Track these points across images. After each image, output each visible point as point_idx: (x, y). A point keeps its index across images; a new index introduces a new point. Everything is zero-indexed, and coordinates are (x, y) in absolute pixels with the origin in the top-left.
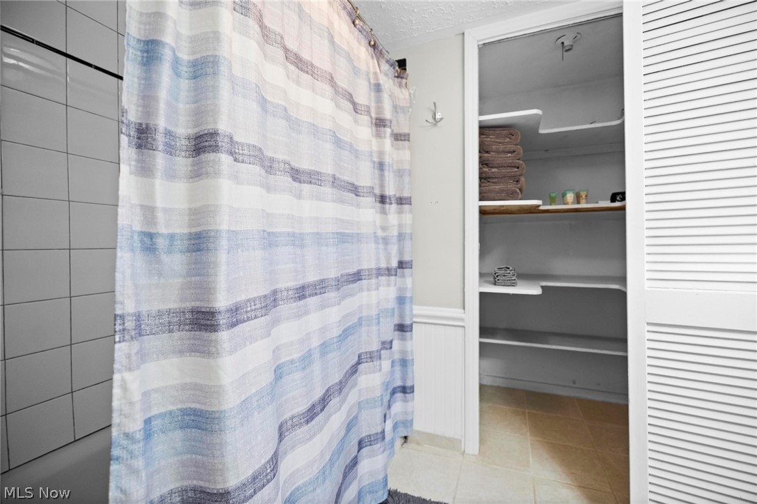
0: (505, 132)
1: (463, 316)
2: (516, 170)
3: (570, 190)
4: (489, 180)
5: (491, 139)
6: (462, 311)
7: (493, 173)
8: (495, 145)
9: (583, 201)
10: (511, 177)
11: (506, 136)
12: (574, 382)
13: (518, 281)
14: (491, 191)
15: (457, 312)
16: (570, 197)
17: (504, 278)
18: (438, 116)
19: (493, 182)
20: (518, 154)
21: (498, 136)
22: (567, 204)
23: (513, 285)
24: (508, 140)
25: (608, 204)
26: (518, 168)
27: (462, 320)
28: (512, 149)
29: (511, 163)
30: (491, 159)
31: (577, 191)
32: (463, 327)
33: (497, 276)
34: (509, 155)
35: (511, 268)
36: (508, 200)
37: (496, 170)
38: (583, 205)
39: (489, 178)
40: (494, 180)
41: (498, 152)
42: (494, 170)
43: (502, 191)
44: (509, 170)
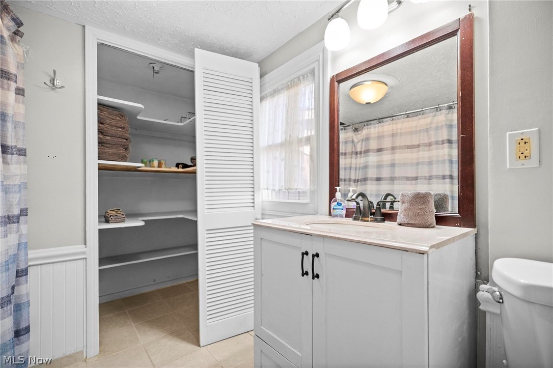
0: (116, 112)
1: (85, 250)
2: (125, 141)
3: (156, 159)
4: (103, 145)
5: (105, 114)
6: (84, 246)
7: (107, 140)
8: (108, 120)
9: (163, 166)
10: (121, 145)
11: (117, 115)
12: (155, 281)
13: (126, 219)
14: (106, 153)
15: (80, 248)
16: (156, 163)
17: (116, 217)
18: (57, 83)
19: (107, 147)
20: (127, 131)
21: (110, 114)
22: (154, 167)
23: (123, 221)
24: (118, 118)
25: (176, 169)
26: (127, 140)
27: (84, 253)
28: (122, 126)
29: (122, 135)
30: (105, 129)
31: (160, 159)
32: (86, 258)
33: (110, 216)
34: (120, 129)
35: (121, 210)
36: (120, 161)
37: (109, 138)
38: (163, 169)
39: (104, 143)
40: (108, 146)
41: (111, 125)
42: (107, 138)
43: (114, 154)
44: (120, 140)
